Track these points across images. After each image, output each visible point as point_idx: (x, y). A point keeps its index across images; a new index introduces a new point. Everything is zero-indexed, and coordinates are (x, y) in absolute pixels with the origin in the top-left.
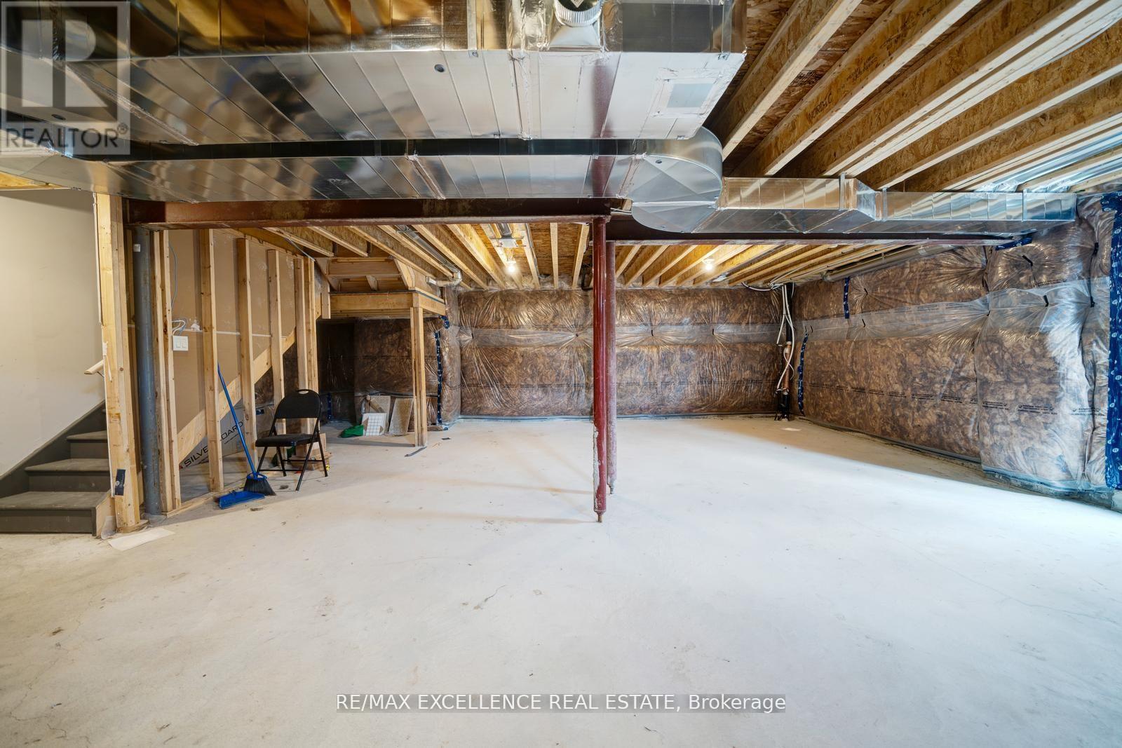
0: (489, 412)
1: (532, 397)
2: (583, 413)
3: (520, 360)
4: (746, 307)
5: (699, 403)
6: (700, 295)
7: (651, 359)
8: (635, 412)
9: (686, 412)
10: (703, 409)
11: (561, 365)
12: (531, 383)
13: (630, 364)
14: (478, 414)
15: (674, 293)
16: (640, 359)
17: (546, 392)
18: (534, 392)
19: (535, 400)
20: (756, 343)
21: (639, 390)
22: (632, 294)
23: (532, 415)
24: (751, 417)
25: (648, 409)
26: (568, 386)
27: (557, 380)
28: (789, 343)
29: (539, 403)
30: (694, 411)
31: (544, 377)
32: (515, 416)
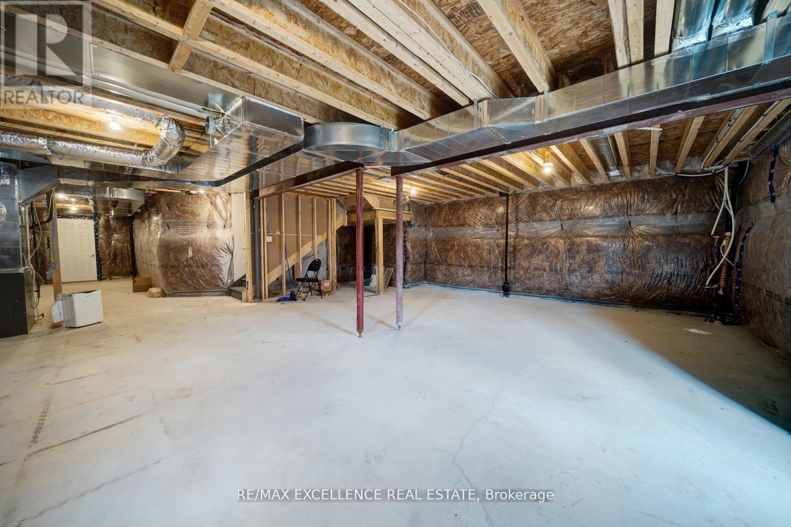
0: (439, 281)
1: (465, 273)
2: (498, 288)
3: (457, 248)
4: (674, 196)
5: (607, 292)
6: (614, 189)
7: (557, 249)
8: (542, 293)
9: (593, 298)
10: (612, 297)
11: (483, 252)
12: (464, 264)
13: (537, 253)
14: (434, 282)
15: (583, 189)
16: (547, 249)
17: (473, 271)
18: (465, 270)
19: (466, 276)
20: (685, 235)
21: (545, 275)
22: (543, 195)
23: (464, 286)
24: (678, 314)
25: (554, 291)
26: (488, 267)
27: (480, 263)
28: (728, 234)
29: (468, 278)
30: (602, 299)
31: (471, 260)
32: (454, 285)
